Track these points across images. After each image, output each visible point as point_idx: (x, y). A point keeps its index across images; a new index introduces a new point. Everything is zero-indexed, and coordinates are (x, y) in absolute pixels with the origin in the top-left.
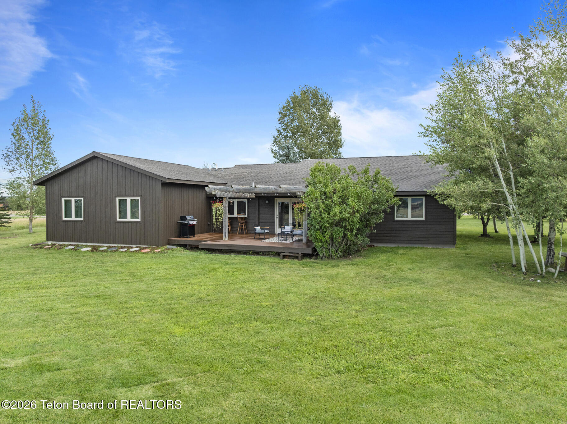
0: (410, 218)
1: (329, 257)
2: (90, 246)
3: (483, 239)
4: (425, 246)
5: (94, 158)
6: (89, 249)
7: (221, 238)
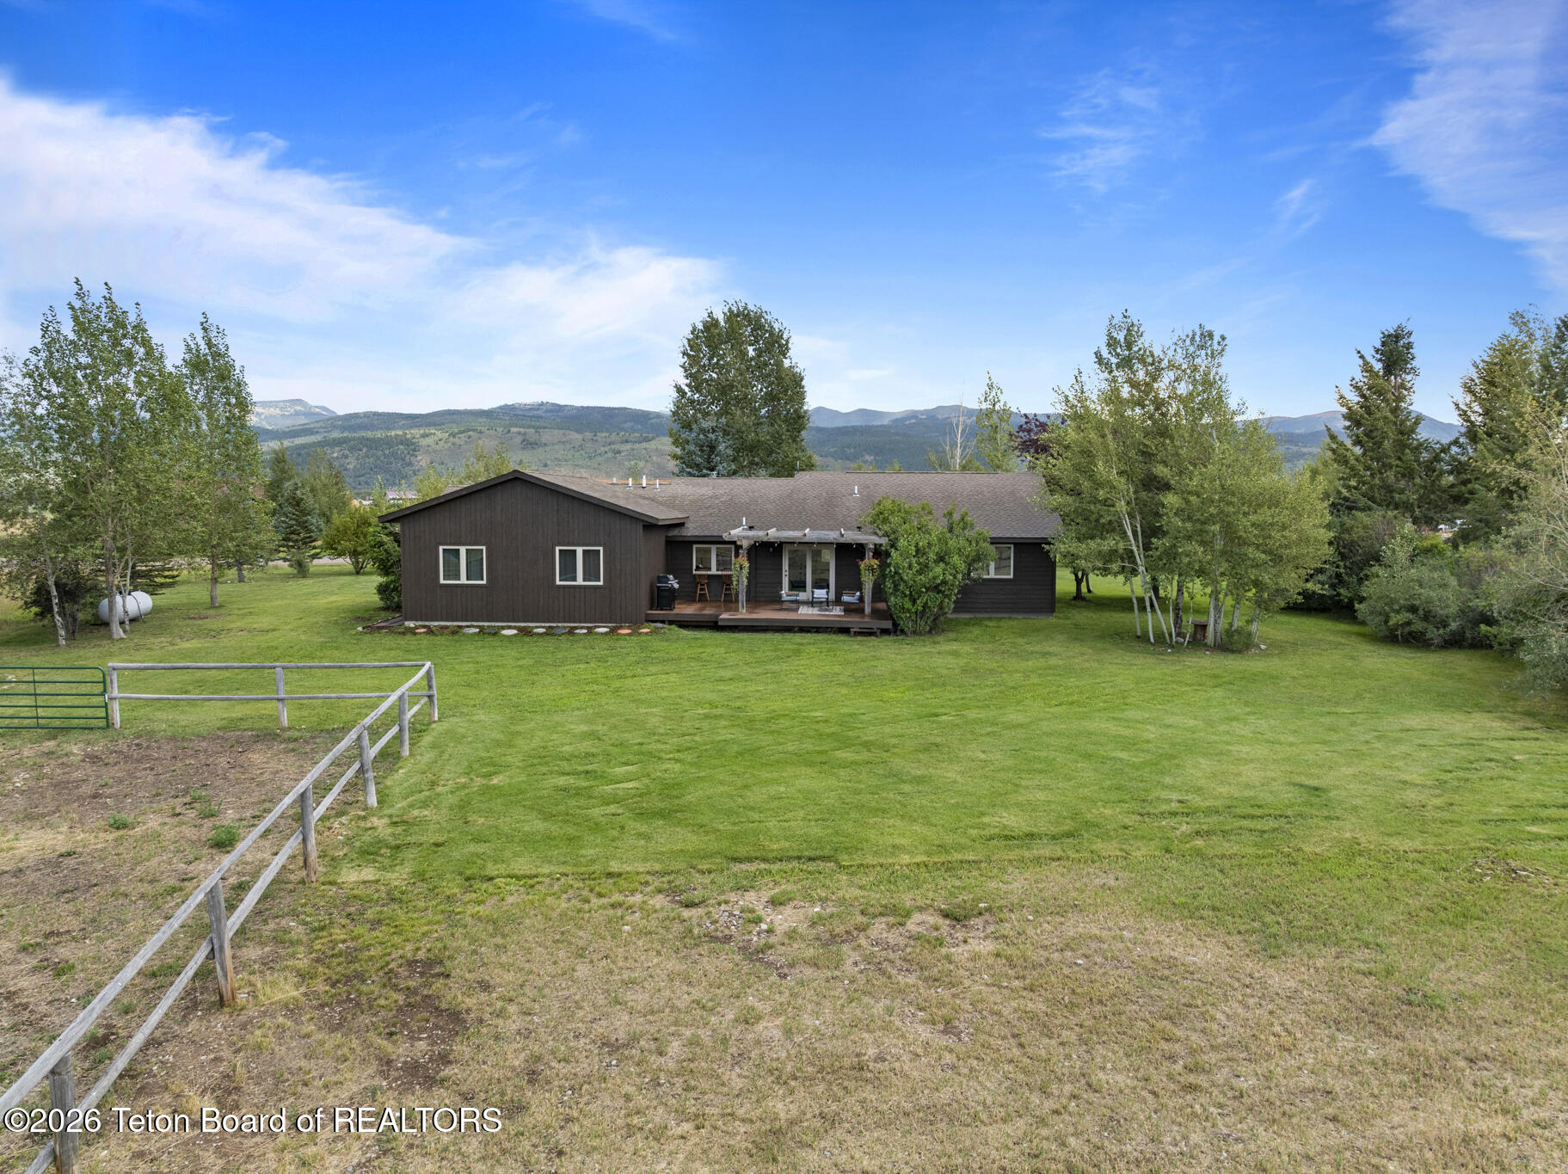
0: (992, 575)
1: (915, 633)
2: (515, 628)
3: (1077, 603)
4: (1013, 616)
5: (516, 480)
6: (515, 632)
7: (737, 610)
